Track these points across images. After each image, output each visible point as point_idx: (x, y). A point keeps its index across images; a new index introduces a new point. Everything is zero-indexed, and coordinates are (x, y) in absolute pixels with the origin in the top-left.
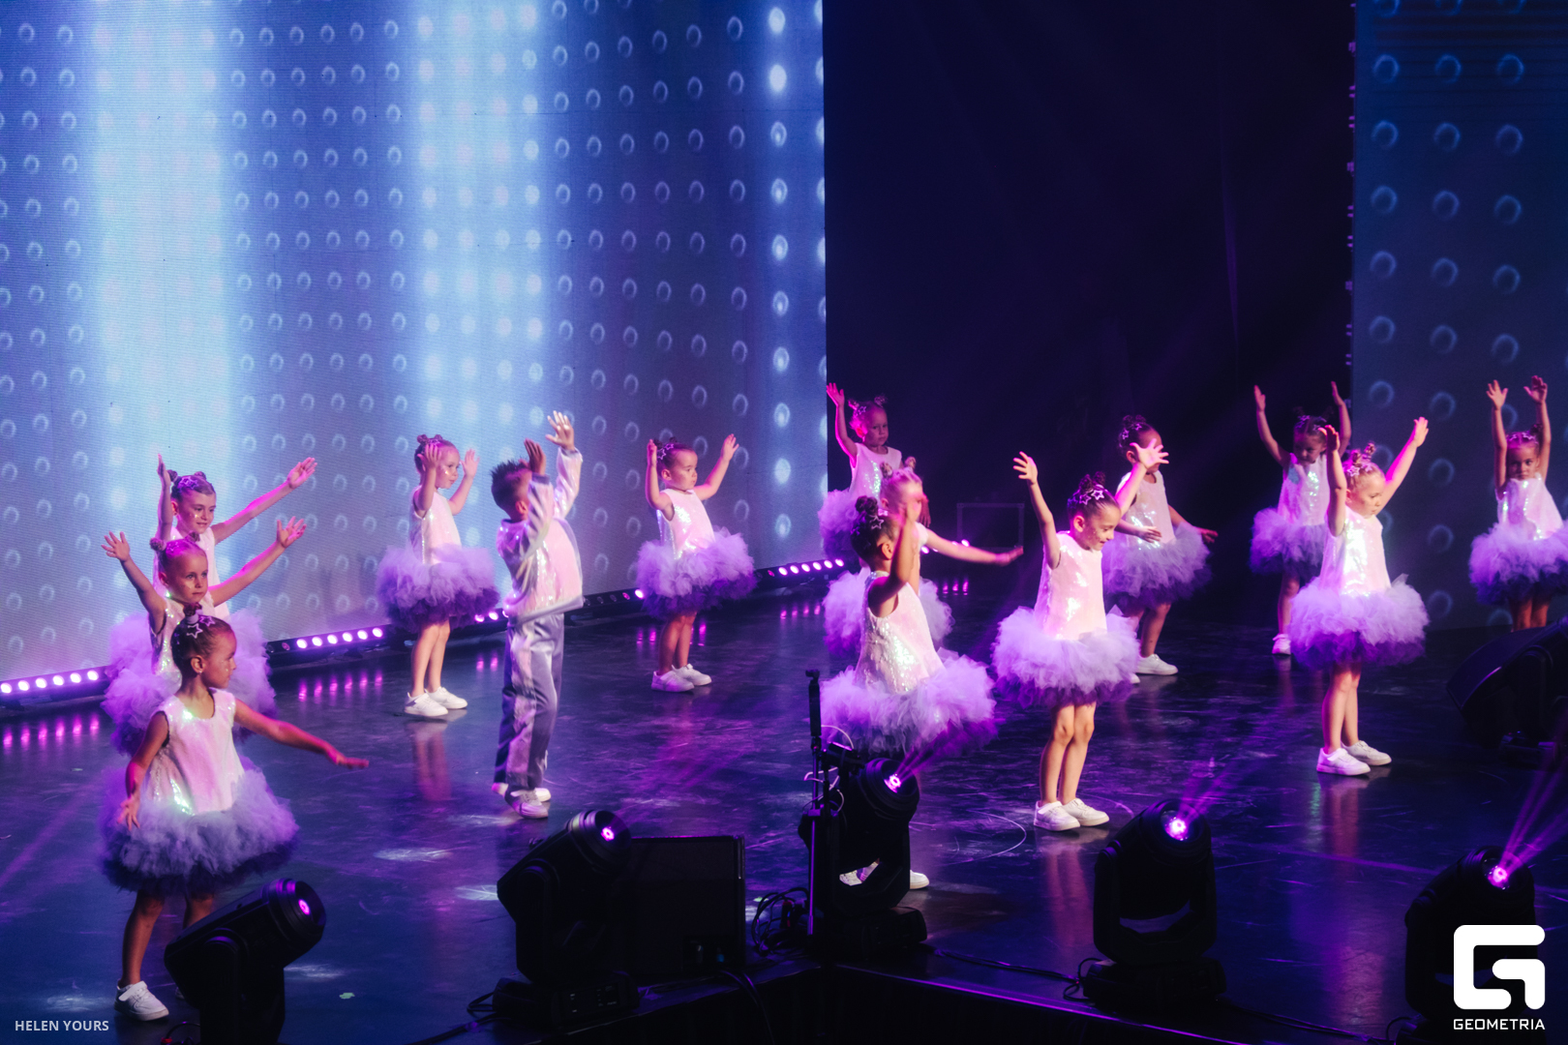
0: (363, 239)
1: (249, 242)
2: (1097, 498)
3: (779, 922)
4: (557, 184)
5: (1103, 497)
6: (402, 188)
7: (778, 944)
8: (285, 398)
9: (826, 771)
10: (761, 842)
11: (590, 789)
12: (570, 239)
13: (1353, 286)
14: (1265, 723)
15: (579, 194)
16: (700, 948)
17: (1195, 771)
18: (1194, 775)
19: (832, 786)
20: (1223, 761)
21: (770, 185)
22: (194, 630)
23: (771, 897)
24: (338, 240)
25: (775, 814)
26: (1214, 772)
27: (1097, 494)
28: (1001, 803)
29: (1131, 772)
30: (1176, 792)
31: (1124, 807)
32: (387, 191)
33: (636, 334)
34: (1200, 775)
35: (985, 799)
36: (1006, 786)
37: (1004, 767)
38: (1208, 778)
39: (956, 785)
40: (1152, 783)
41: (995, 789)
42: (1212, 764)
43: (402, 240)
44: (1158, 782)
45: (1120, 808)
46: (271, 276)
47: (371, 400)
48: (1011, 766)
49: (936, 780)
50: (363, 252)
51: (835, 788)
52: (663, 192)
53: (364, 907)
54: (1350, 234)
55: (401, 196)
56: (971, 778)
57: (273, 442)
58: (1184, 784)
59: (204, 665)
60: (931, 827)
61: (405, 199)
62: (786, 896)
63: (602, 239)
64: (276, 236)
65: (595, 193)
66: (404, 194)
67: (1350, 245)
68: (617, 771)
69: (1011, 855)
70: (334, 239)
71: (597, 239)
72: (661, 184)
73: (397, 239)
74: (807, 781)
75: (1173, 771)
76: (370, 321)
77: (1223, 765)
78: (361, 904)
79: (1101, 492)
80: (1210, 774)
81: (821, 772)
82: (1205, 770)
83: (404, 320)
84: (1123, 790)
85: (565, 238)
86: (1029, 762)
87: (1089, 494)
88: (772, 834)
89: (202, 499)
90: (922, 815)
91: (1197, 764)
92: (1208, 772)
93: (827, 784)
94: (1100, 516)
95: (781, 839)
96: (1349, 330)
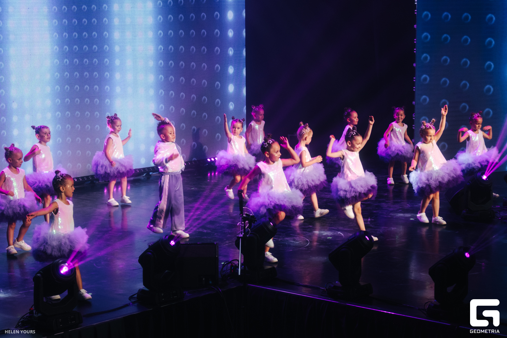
0: (95, 48)
1: (58, 49)
2: (354, 135)
3: (229, 271)
4: (158, 31)
5: (355, 134)
6: (108, 32)
7: (229, 278)
8: (70, 99)
9: (245, 222)
10: (224, 244)
12: (163, 48)
13: (416, 65)
14: (386, 206)
15: (166, 34)
16: (204, 279)
19: (246, 227)
21: (228, 31)
22: (59, 178)
23: (227, 262)
24: (87, 49)
25: (228, 235)
26: (370, 222)
27: (353, 133)
29: (343, 222)
31: (341, 233)
32: (103, 33)
33: (184, 80)
36: (303, 227)
38: (368, 224)
39: (287, 226)
42: (369, 220)
43: (108, 49)
44: (352, 225)
45: (340, 234)
46: (65, 60)
47: (98, 101)
50: (95, 53)
51: (247, 228)
52: (193, 33)
53: (95, 265)
54: (415, 48)
55: (107, 34)
57: (66, 114)
59: (64, 189)
60: (279, 240)
61: (109, 35)
62: (232, 262)
63: (173, 49)
64: (67, 47)
65: (171, 33)
66: (108, 34)
67: (415, 52)
69: (304, 249)
70: (86, 48)
71: (171, 48)
72: (192, 31)
73: (106, 48)
74: (238, 225)
76: (97, 75)
77: (373, 220)
78: (94, 264)
79: (355, 132)
81: (243, 222)
83: (109, 75)
84: (341, 228)
85: (161, 48)
86: (310, 219)
87: (351, 134)
88: (227, 242)
90: (276, 236)
93: (245, 226)
94: (355, 140)
95: (230, 244)
96: (414, 79)
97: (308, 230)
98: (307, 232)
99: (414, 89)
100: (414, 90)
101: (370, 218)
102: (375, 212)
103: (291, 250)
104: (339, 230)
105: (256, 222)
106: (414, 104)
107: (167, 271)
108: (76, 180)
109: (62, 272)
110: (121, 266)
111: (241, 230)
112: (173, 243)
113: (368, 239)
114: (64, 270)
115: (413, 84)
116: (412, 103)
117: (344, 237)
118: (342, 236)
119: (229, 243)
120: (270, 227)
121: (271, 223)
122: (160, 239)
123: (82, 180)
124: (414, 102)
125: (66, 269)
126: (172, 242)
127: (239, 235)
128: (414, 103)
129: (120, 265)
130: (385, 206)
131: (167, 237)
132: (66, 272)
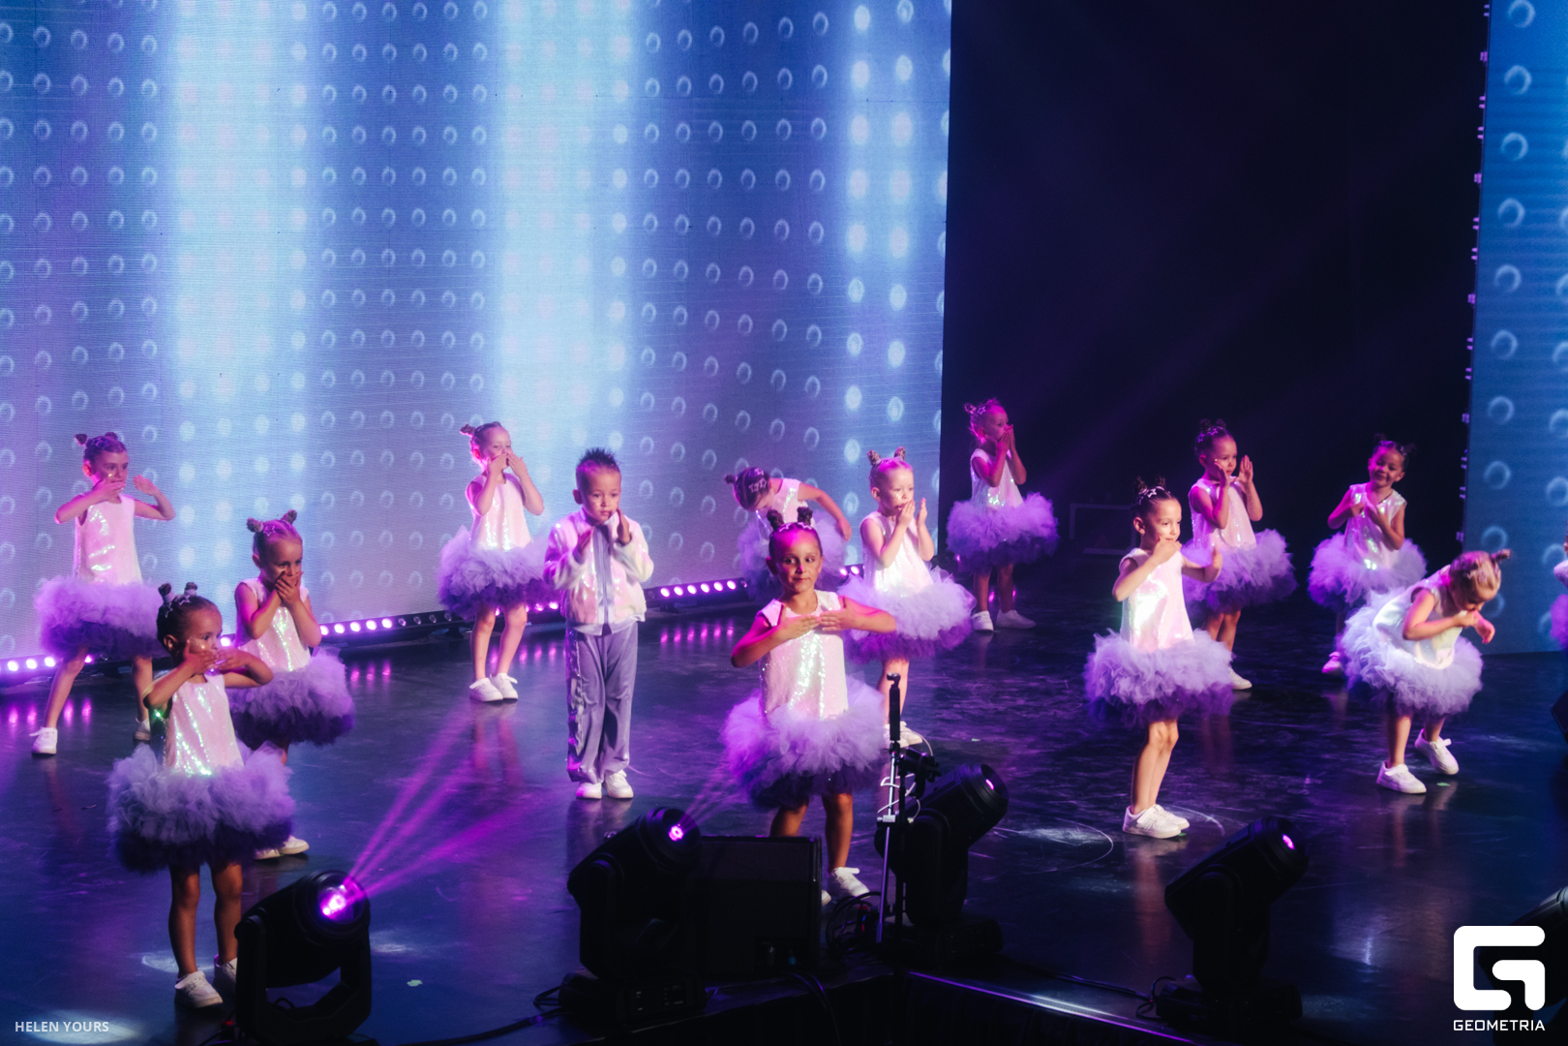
3: (853, 926)
7: (851, 949)
9: (903, 777)
11: (678, 781)
13: (1476, 299)
14: (1366, 740)
15: (699, 180)
16: (772, 950)
17: (1290, 787)
18: (1289, 791)
19: (908, 792)
20: (1319, 778)
26: (1309, 789)
28: (1090, 812)
29: (1225, 785)
30: (1268, 807)
31: (1214, 820)
33: (751, 323)
34: (1295, 792)
35: (1074, 808)
36: (1097, 795)
37: (1097, 775)
38: (1302, 795)
39: (1046, 792)
40: (1246, 797)
41: (1086, 798)
42: (1308, 781)
44: (1252, 797)
45: (1211, 823)
48: (1105, 774)
49: (1027, 786)
51: (910, 795)
52: (783, 180)
53: (440, 893)
56: (1063, 786)
58: (1278, 800)
60: (1018, 834)
63: (720, 226)
65: (714, 181)
67: (1474, 258)
68: (706, 764)
69: (1098, 864)
71: (715, 225)
75: (1268, 786)
77: (1319, 782)
78: (438, 889)
80: (1306, 792)
81: (898, 777)
82: (1299, 787)
84: (1215, 804)
86: (1121, 771)
89: (115, 458)
90: (1009, 821)
91: (1293, 780)
92: (1303, 788)
93: (903, 790)
96: (1470, 344)
97: (1111, 807)
98: (1108, 813)
99: (1469, 374)
100: (1468, 377)
101: (1312, 777)
102: (1327, 756)
103: (1055, 869)
104: (1208, 812)
105: (937, 779)
106: (1468, 421)
107: (654, 921)
108: (404, 624)
109: (327, 911)
110: (520, 898)
111: (893, 801)
112: (676, 833)
113: (1291, 844)
114: (334, 905)
115: (1466, 358)
116: (1461, 417)
117: (1223, 833)
118: (1219, 830)
119: (863, 837)
120: (984, 795)
121: (988, 781)
122: (637, 820)
123: (422, 623)
124: (1468, 416)
125: (339, 902)
126: (674, 830)
127: (885, 816)
128: (1465, 417)
129: (516, 895)
130: (1361, 740)
131: (661, 814)
132: (338, 914)
